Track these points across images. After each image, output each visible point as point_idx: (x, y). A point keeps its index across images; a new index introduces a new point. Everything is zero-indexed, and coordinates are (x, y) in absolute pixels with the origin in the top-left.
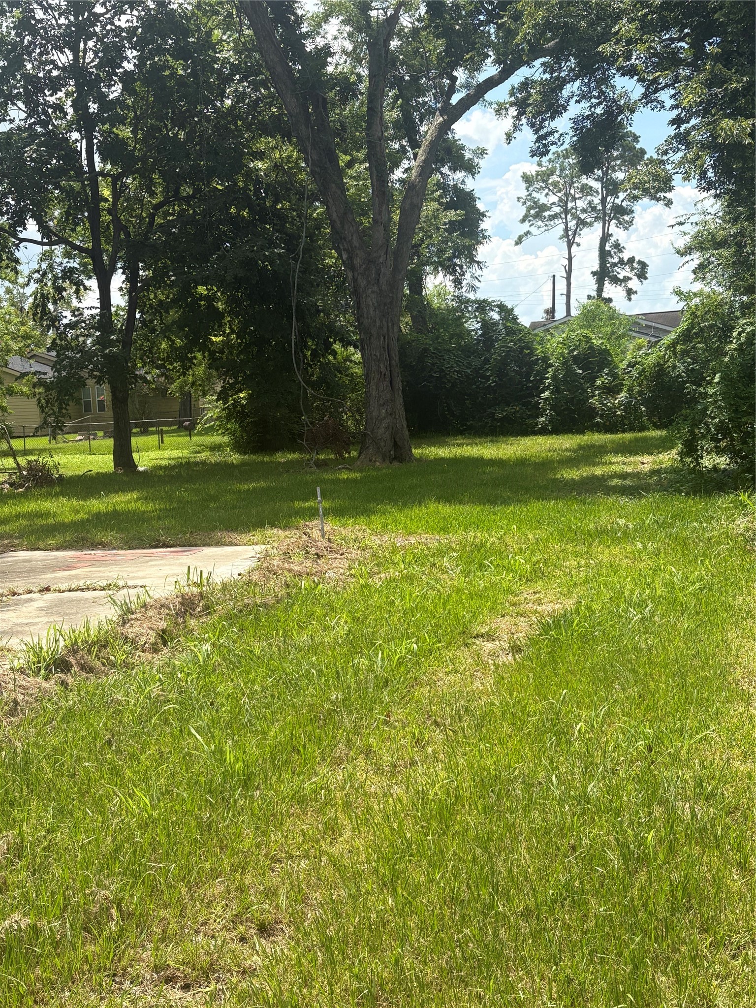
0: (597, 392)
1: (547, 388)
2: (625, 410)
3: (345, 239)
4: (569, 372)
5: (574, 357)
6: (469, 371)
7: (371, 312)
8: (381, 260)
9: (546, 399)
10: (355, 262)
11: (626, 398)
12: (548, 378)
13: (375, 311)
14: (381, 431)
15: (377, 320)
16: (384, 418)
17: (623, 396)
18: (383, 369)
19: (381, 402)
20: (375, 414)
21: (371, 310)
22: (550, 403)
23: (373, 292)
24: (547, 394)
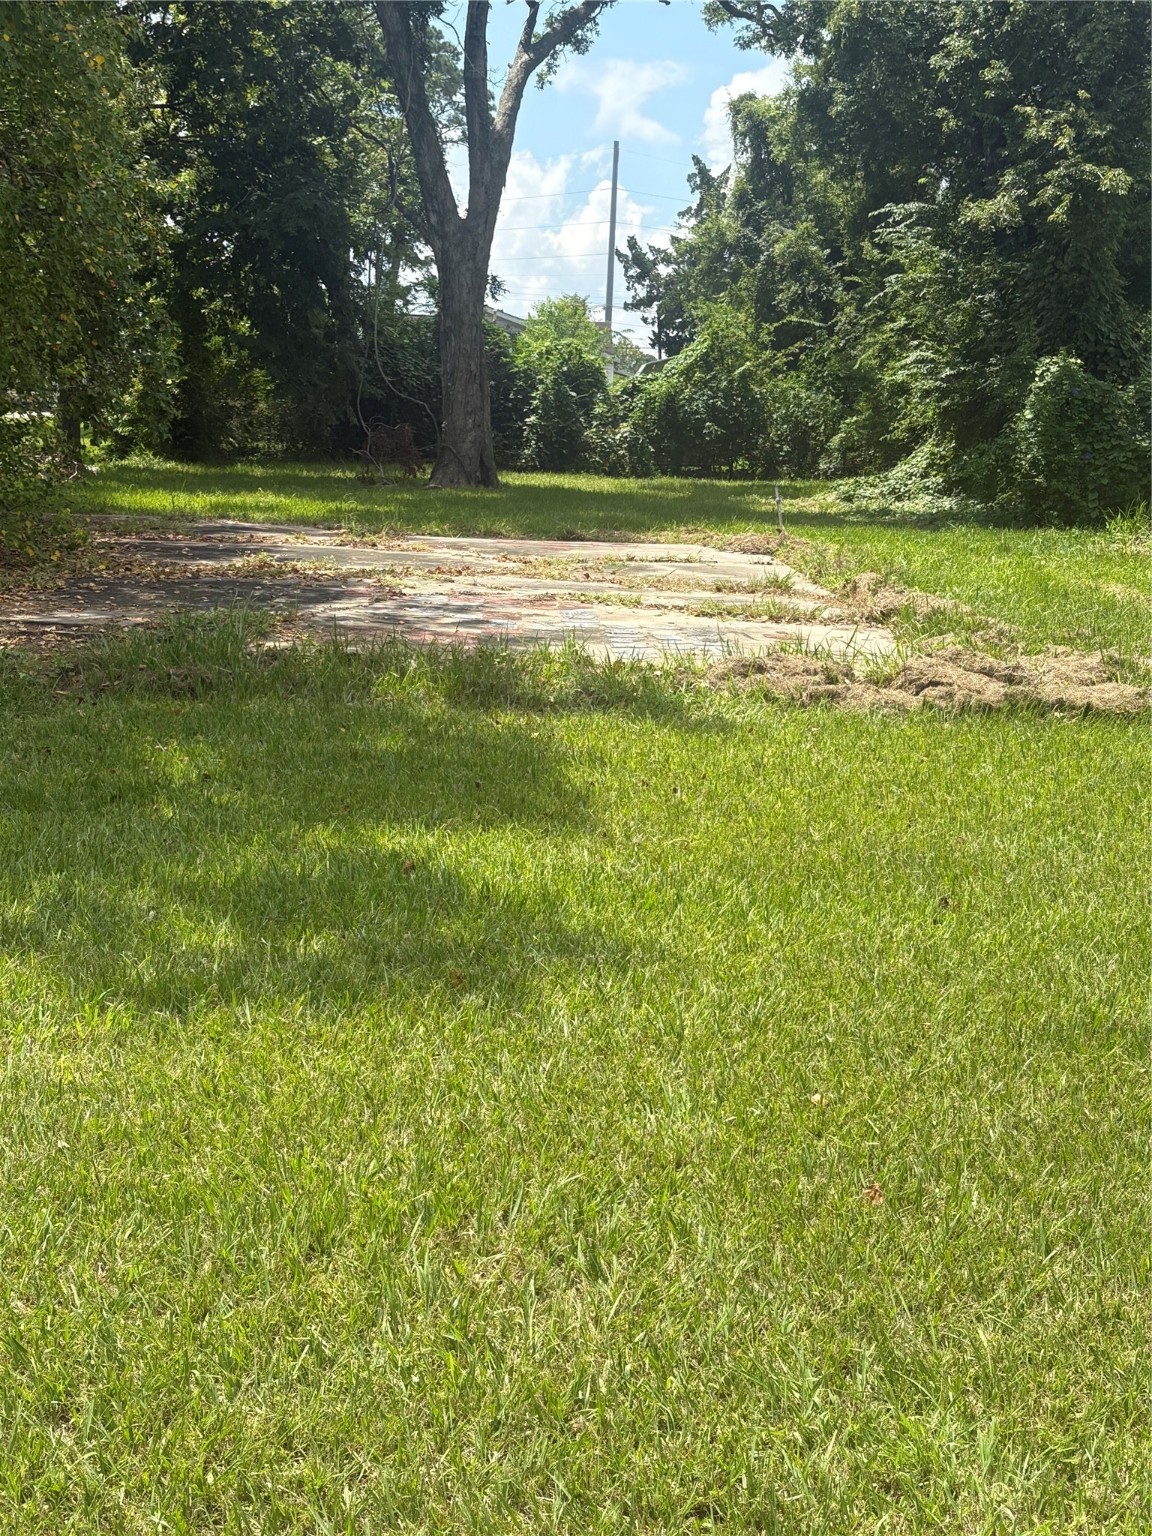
0: (595, 423)
1: (534, 411)
2: (628, 449)
3: (436, 197)
4: (560, 396)
5: (564, 373)
6: (429, 378)
7: (465, 294)
8: (480, 230)
9: (532, 426)
10: (447, 229)
11: (631, 433)
12: (534, 398)
13: (468, 293)
14: (467, 446)
15: (471, 306)
16: (471, 430)
17: (625, 429)
18: (473, 367)
19: (469, 409)
20: (460, 423)
21: (465, 291)
22: (537, 433)
23: (468, 269)
24: (533, 419)
